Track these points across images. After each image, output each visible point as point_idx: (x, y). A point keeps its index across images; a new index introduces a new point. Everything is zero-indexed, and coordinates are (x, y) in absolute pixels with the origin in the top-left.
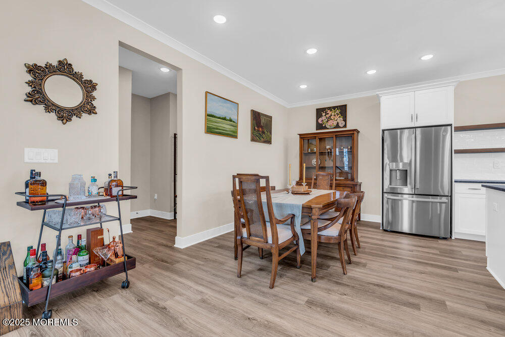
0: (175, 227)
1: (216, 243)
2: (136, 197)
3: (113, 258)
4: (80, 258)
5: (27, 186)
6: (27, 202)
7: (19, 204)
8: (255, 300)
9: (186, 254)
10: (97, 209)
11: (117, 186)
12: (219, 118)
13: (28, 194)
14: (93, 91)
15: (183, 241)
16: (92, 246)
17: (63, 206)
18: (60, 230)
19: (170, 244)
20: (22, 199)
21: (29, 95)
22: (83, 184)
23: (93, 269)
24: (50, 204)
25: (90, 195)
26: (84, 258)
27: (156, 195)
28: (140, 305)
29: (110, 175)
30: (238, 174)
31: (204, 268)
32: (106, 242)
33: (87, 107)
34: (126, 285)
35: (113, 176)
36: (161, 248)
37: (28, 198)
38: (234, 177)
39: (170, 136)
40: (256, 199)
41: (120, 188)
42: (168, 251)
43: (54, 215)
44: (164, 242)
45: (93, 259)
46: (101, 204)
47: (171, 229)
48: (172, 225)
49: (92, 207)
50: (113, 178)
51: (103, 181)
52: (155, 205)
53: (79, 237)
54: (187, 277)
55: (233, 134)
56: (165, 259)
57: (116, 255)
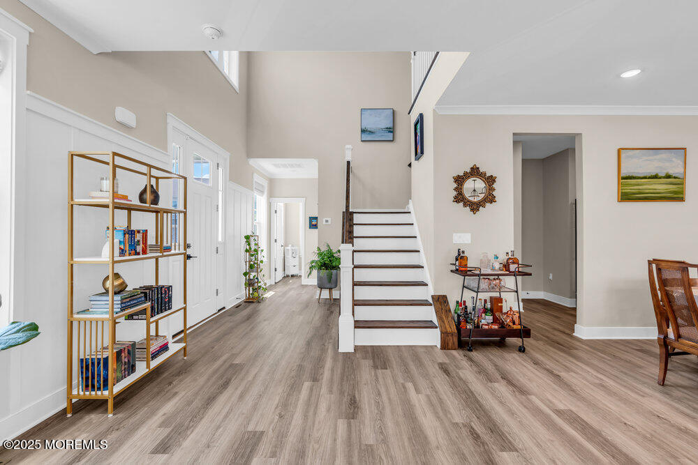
0: (576, 316)
1: (637, 345)
2: (531, 275)
3: (511, 324)
4: (487, 317)
5: (457, 260)
6: (457, 270)
7: (452, 271)
8: (677, 409)
9: (587, 345)
10: (498, 281)
11: (513, 263)
12: (645, 178)
13: (457, 264)
14: (493, 184)
15: (584, 331)
16: (494, 311)
17: (478, 275)
18: (477, 292)
19: (567, 331)
20: (454, 268)
21: (456, 197)
22: (489, 261)
23: (496, 327)
24: (468, 273)
25: (493, 269)
26: (489, 318)
27: (551, 275)
28: (536, 366)
29: (507, 253)
30: (654, 260)
31: (611, 363)
32: (504, 310)
33: (490, 198)
34: (522, 350)
35: (510, 254)
36: (556, 333)
37: (457, 268)
38: (650, 263)
39: (570, 203)
40: (683, 291)
41: (516, 266)
42: (564, 337)
43: (472, 281)
44: (561, 328)
45: (495, 320)
46: (500, 277)
47: (570, 318)
48: (571, 313)
49: (494, 279)
50: (510, 256)
51: (503, 258)
52: (549, 287)
53: (485, 301)
54: (587, 364)
55: (675, 196)
56: (562, 343)
57: (514, 323)
